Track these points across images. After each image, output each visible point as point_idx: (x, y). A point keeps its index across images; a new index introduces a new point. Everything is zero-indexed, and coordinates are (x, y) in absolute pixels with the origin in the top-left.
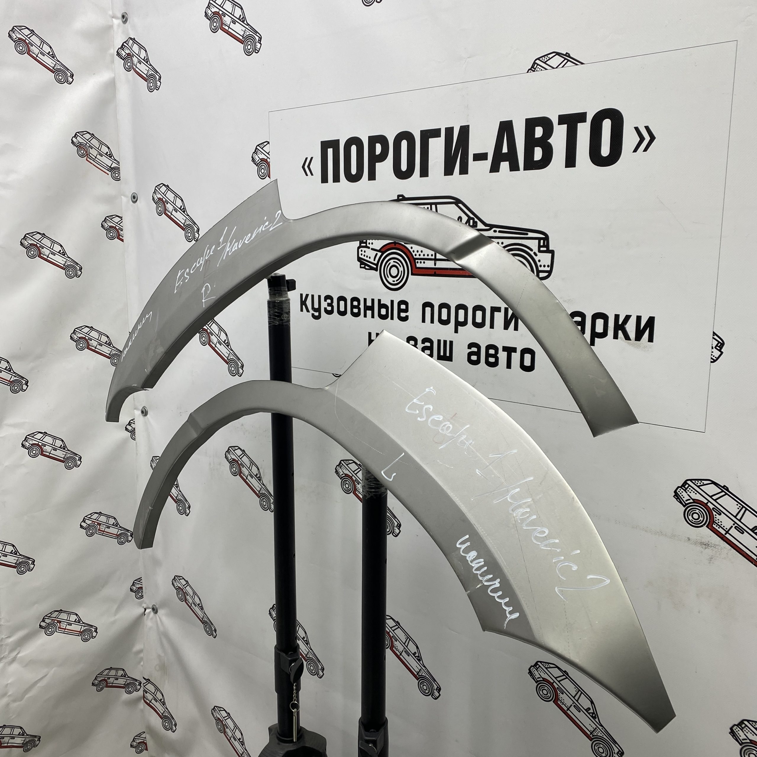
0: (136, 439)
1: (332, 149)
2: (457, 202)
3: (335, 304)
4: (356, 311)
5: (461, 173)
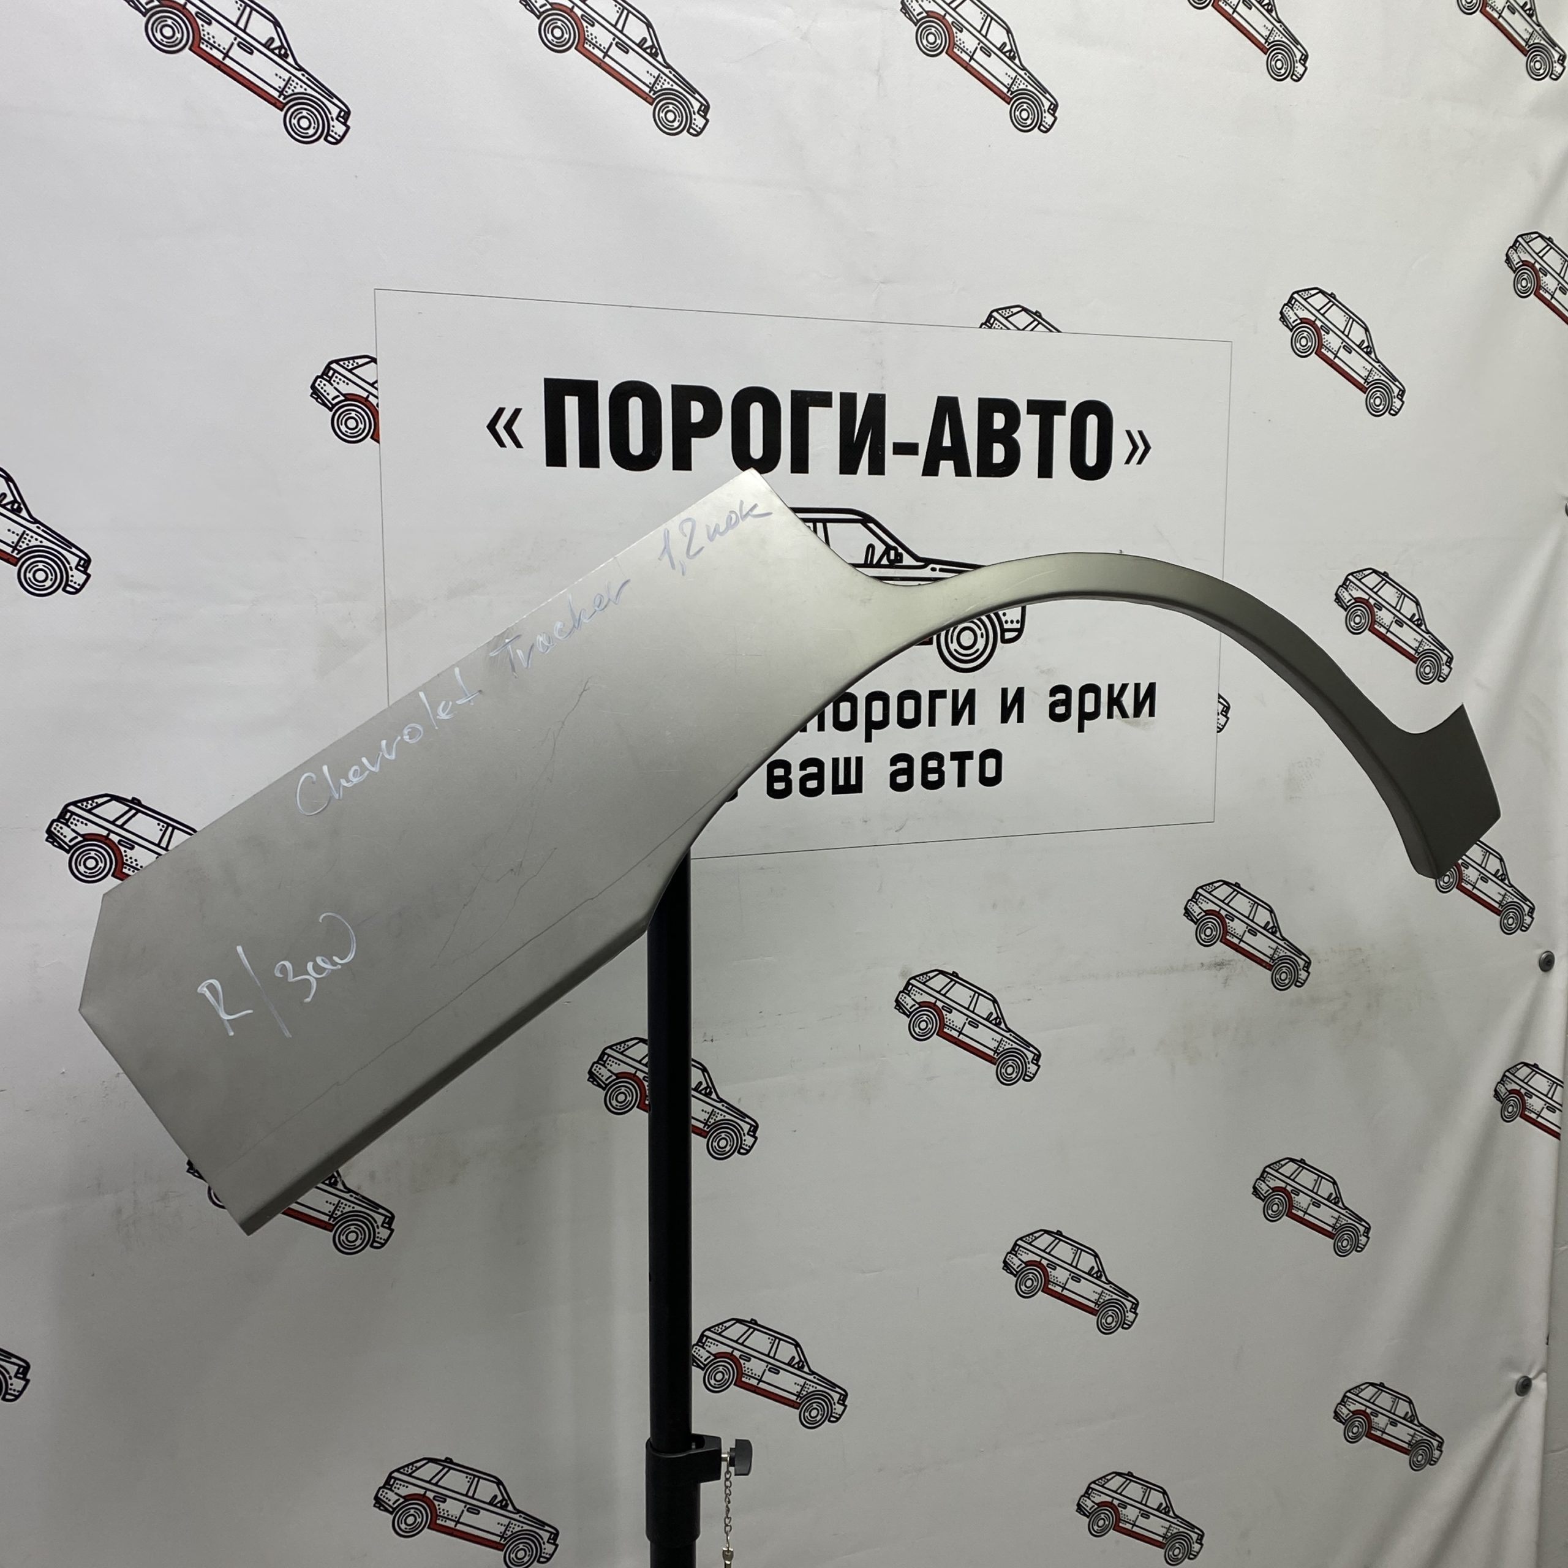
1: (577, 398)
2: (865, 520)
5: (872, 472)
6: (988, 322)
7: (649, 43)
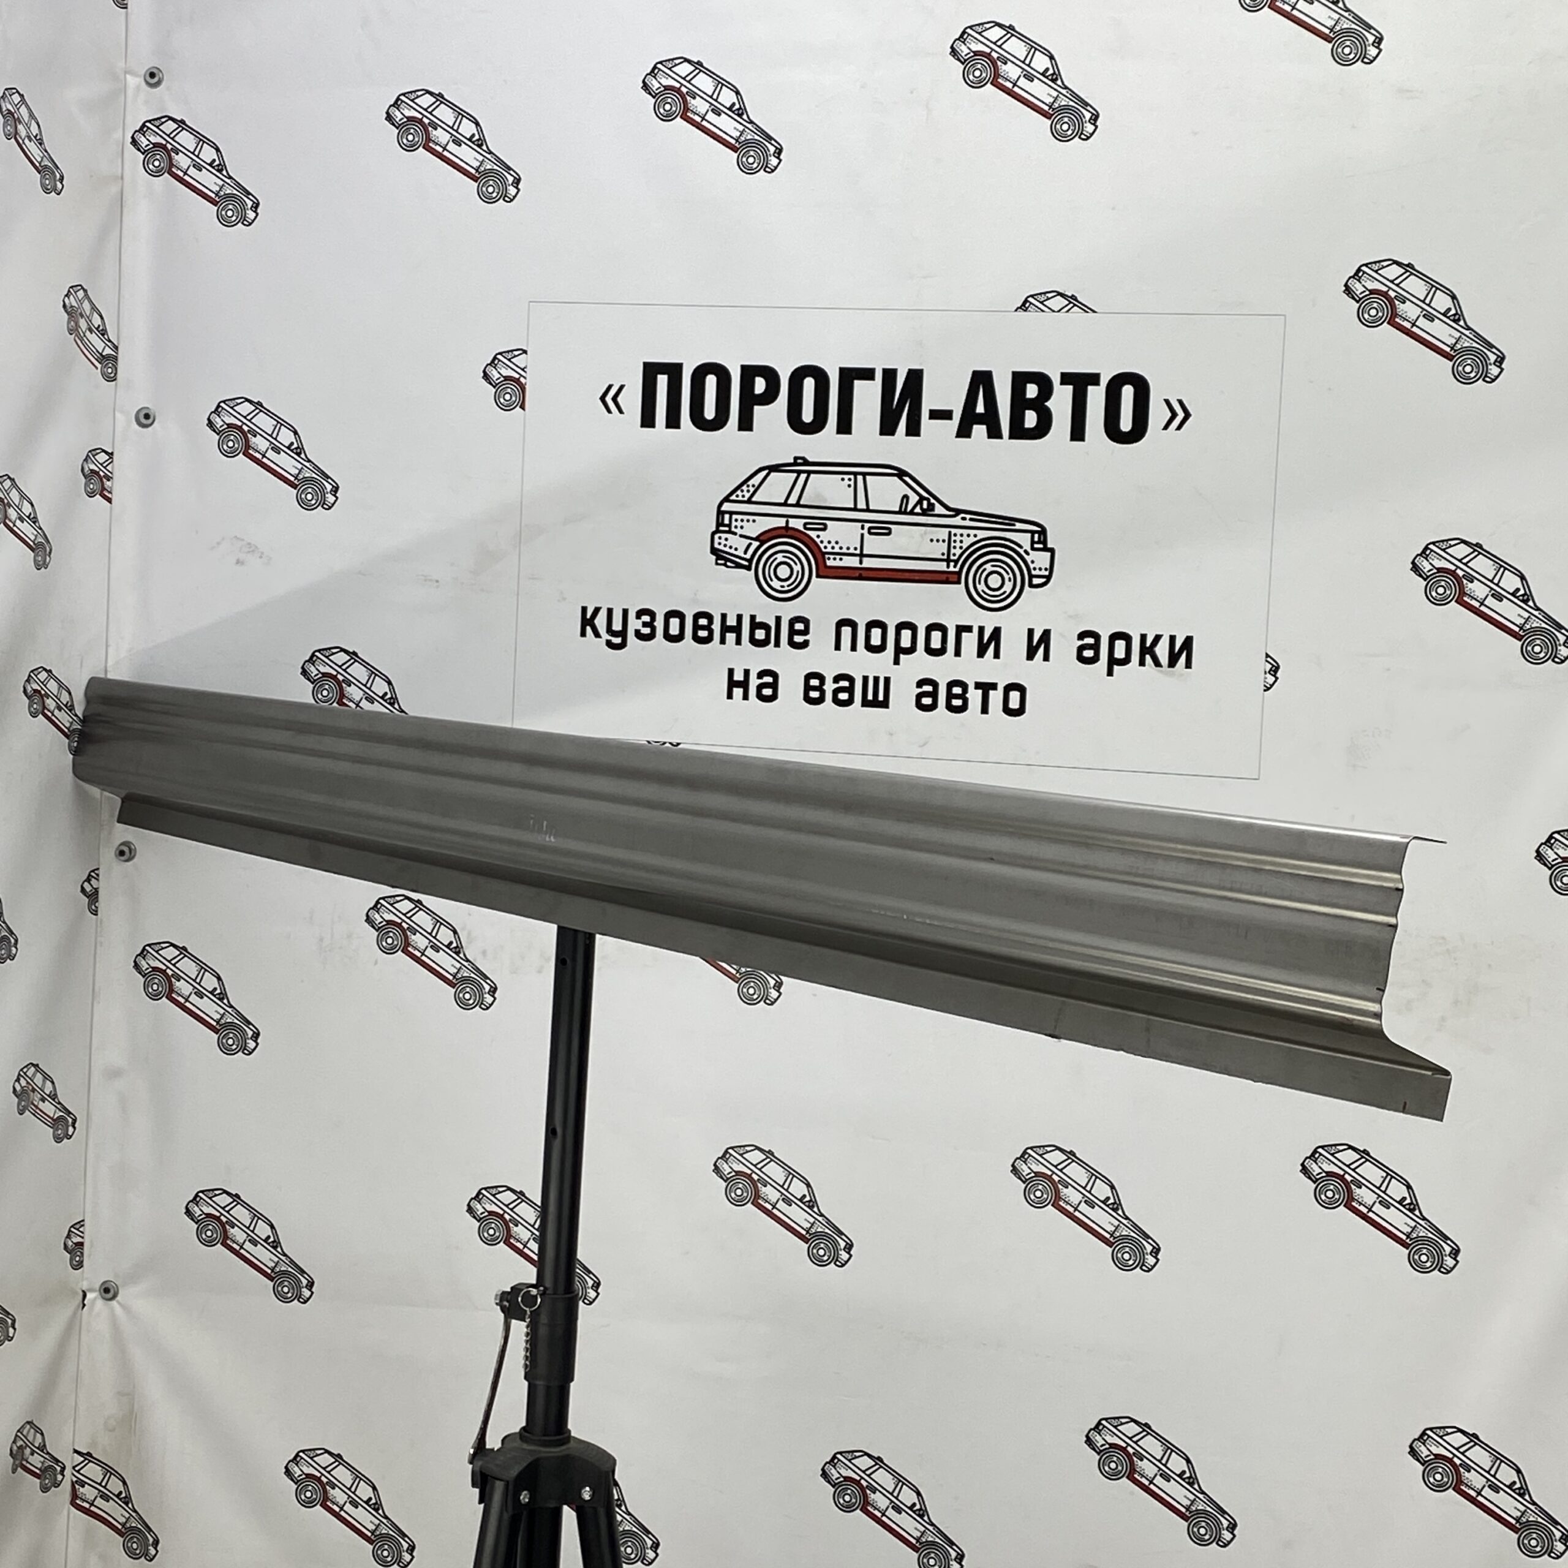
0: (99, 913)
1: (665, 377)
2: (901, 474)
3: (659, 624)
4: (703, 634)
5: (908, 434)
6: (1024, 306)
7: (737, 106)
